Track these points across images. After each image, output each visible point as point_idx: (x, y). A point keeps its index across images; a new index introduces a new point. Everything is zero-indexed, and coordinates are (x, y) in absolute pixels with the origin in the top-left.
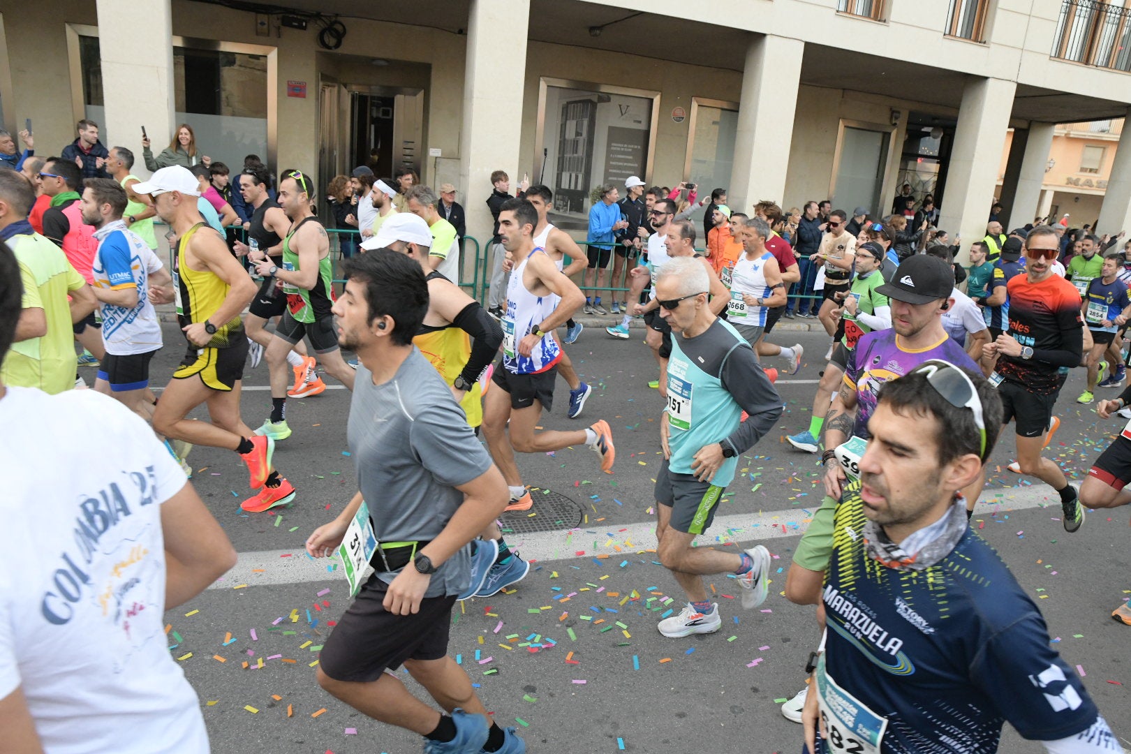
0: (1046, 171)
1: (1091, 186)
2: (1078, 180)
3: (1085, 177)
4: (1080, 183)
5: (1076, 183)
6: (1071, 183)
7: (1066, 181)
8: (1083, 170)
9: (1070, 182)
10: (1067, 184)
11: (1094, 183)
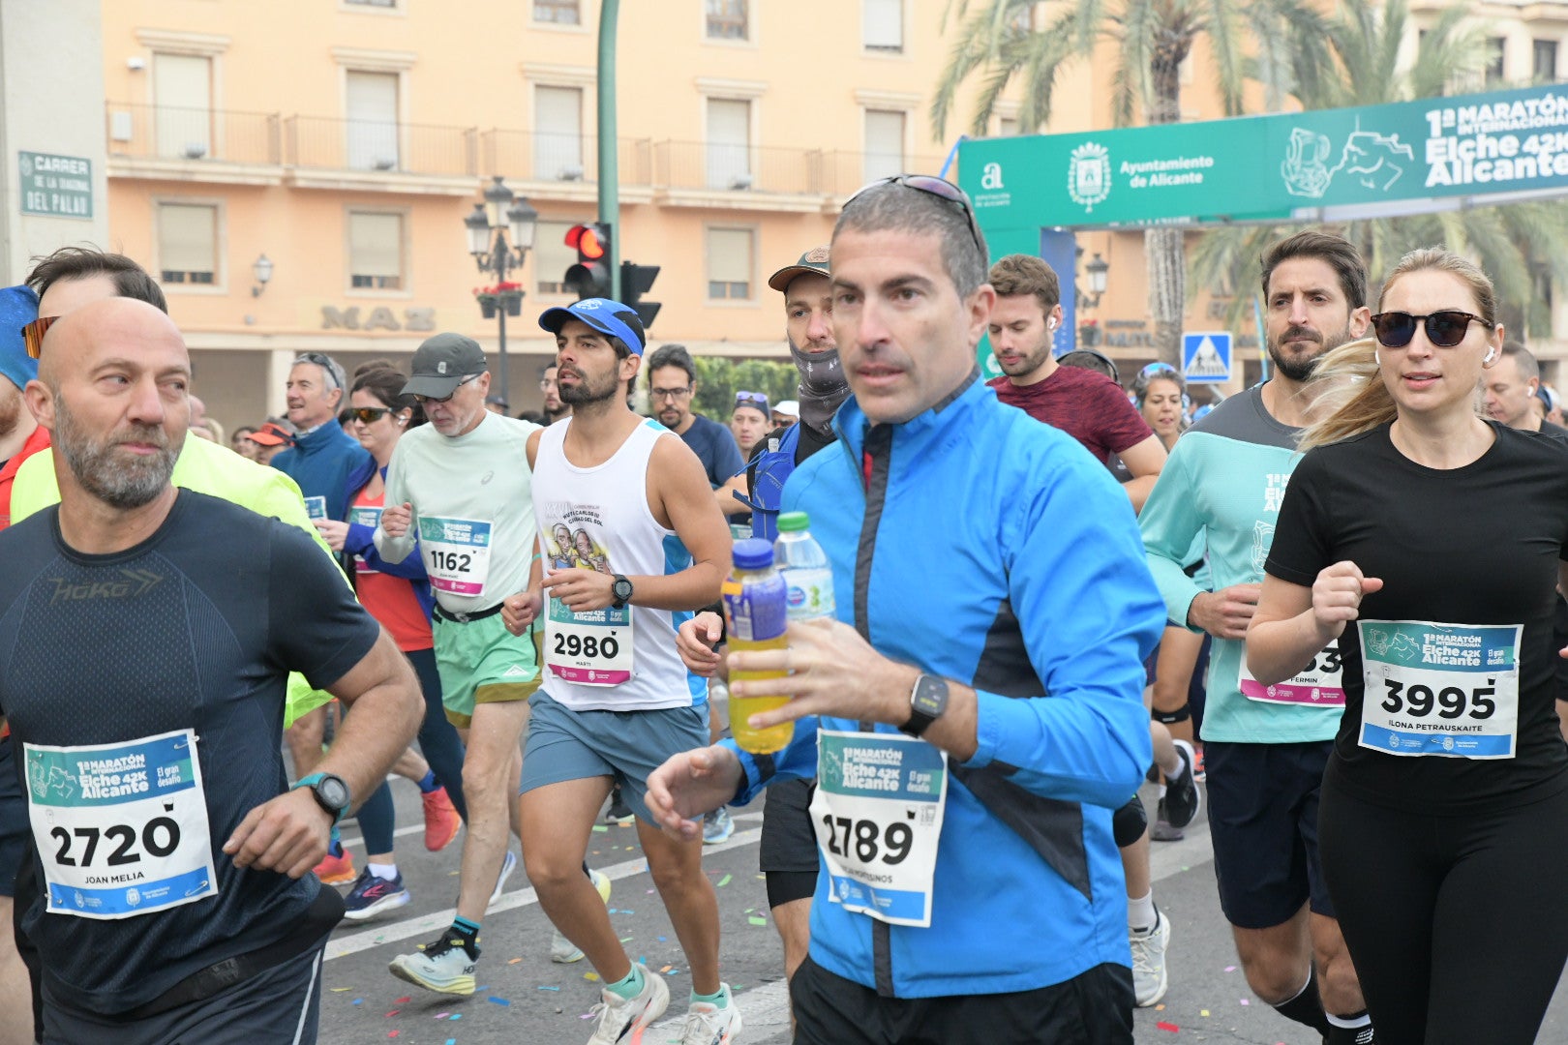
0: (256, 293)
2: (352, 313)
3: (368, 300)
4: (363, 318)
5: (348, 320)
6: (336, 324)
7: (316, 321)
8: (359, 281)
9: (331, 319)
10: (326, 326)
11: (400, 318)
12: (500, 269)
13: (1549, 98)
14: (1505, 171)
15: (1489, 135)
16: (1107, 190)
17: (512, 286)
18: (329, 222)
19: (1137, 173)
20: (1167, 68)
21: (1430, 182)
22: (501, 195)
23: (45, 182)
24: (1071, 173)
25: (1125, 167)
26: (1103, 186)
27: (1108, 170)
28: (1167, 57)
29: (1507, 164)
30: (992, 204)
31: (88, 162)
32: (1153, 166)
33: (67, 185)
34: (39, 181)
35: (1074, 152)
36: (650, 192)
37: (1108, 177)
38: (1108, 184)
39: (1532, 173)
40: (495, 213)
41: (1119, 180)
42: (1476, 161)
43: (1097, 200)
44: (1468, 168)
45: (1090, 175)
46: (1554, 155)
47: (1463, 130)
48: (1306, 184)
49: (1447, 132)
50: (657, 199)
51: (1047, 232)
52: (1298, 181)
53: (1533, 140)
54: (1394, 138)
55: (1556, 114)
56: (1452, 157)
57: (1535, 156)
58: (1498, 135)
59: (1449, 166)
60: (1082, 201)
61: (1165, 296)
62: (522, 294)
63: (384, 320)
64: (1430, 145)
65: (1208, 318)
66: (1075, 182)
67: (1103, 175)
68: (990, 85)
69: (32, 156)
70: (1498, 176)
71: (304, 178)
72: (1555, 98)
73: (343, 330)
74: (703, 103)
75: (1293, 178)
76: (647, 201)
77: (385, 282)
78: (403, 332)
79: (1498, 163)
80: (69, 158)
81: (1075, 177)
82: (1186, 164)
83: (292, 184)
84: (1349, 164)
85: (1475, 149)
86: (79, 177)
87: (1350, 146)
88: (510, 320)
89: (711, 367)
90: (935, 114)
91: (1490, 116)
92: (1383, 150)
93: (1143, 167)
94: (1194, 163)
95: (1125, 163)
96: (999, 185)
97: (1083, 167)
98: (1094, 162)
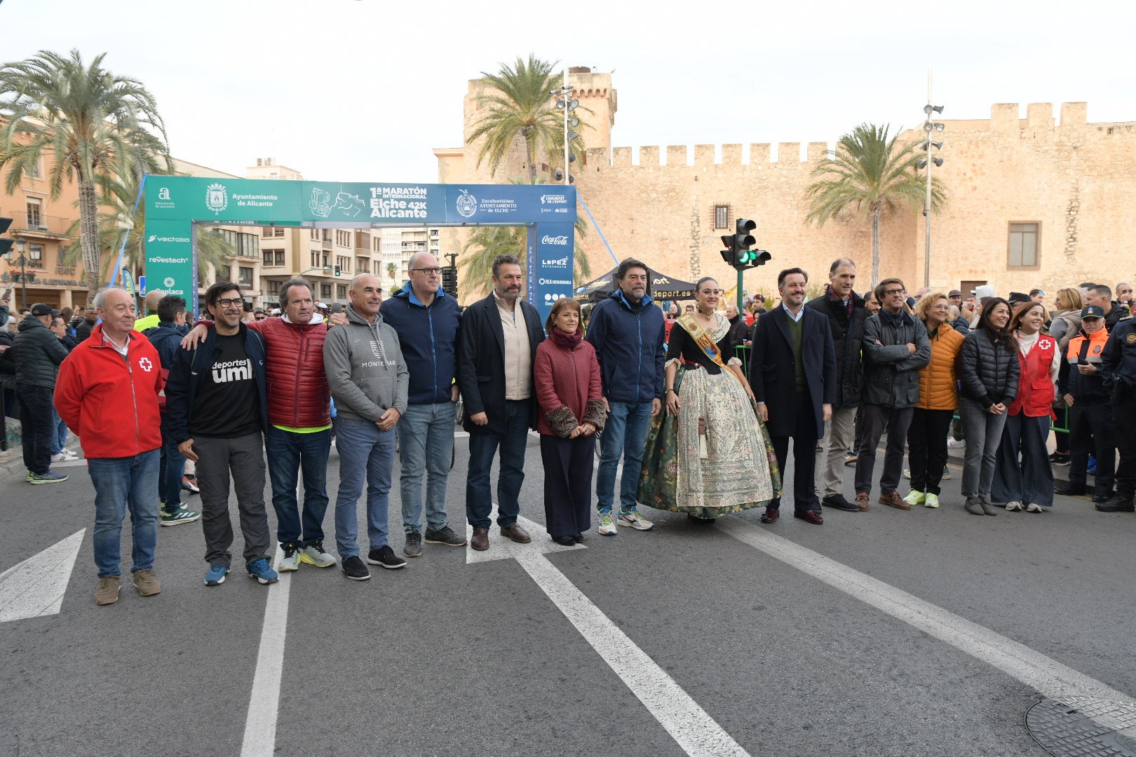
13: (417, 189)
14: (402, 214)
15: (395, 200)
16: (226, 206)
19: (241, 199)
21: (372, 216)
24: (207, 196)
25: (235, 196)
26: (224, 204)
27: (226, 197)
29: (402, 211)
30: (165, 207)
32: (249, 197)
35: (209, 187)
37: (226, 200)
38: (226, 203)
39: (412, 216)
41: (232, 203)
42: (390, 209)
43: (221, 210)
44: (387, 211)
45: (217, 198)
46: (420, 210)
47: (385, 196)
48: (320, 212)
49: (379, 197)
53: (412, 203)
54: (357, 196)
55: (420, 194)
56: (381, 207)
57: (413, 210)
58: (399, 200)
59: (380, 210)
60: (213, 209)
64: (372, 200)
66: (210, 201)
67: (224, 198)
70: (399, 216)
72: (419, 188)
75: (315, 209)
79: (399, 211)
81: (210, 198)
82: (265, 198)
84: (338, 205)
85: (390, 205)
87: (337, 198)
91: (395, 192)
92: (353, 201)
93: (244, 197)
94: (268, 197)
95: (235, 195)
96: (168, 198)
97: (213, 194)
98: (219, 192)
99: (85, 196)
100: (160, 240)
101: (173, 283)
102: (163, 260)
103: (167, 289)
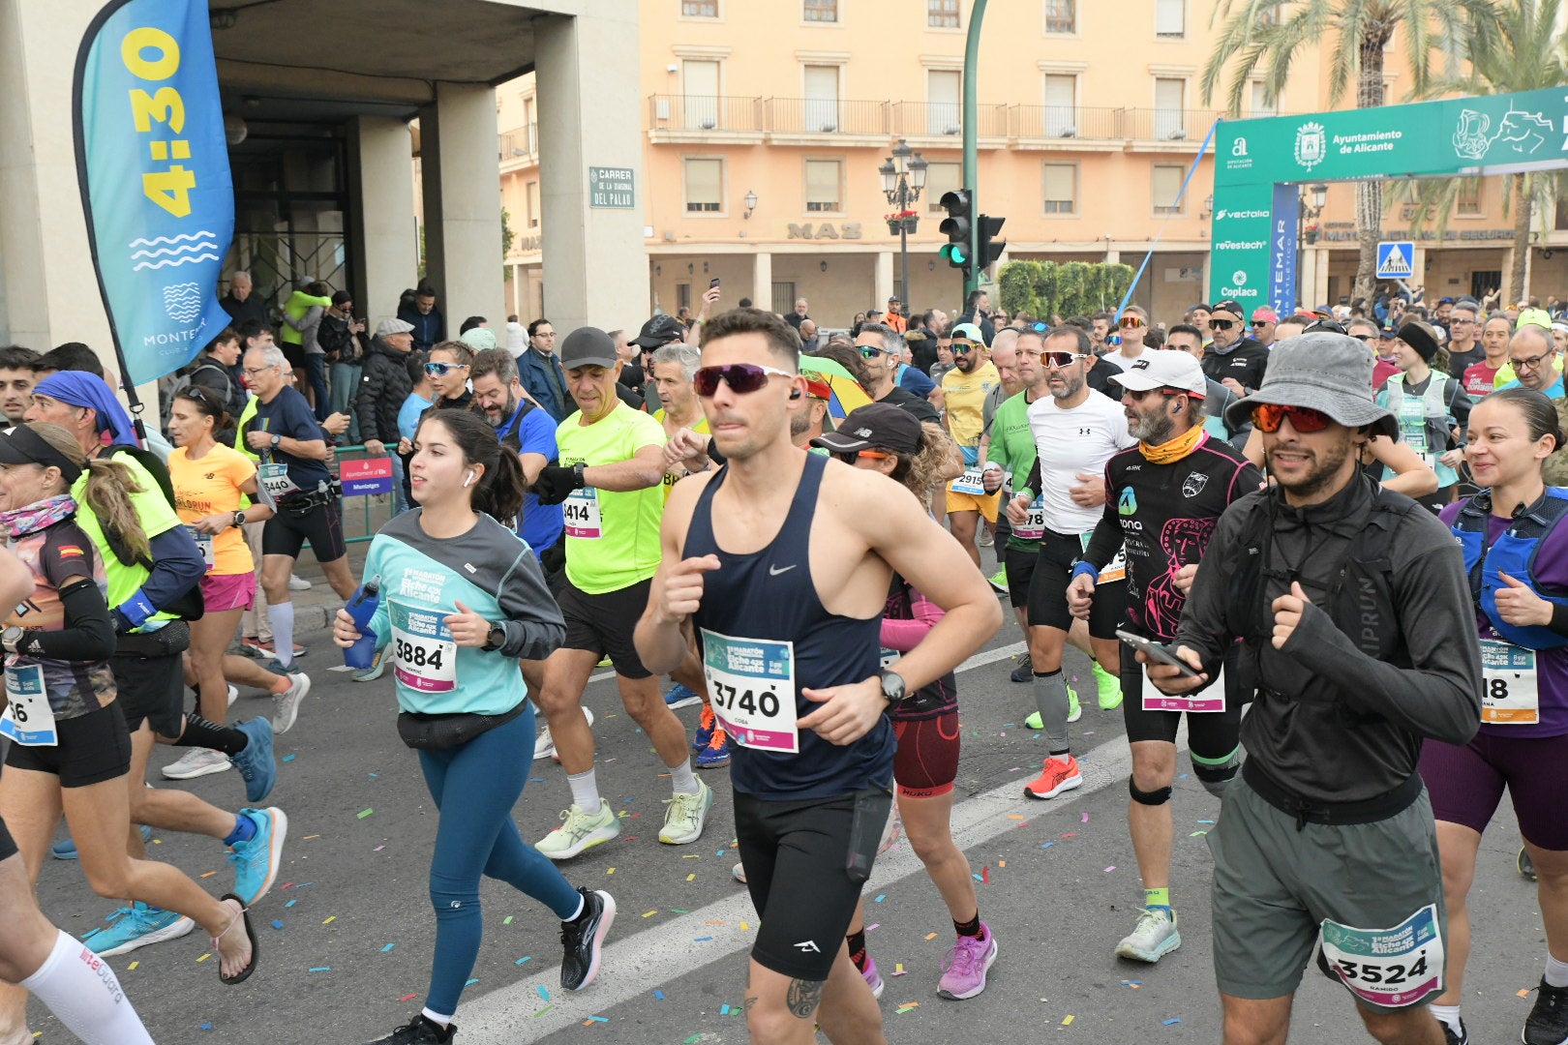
0: (746, 216)
1: (834, 236)
2: (808, 227)
3: (818, 219)
4: (814, 231)
5: (805, 233)
6: (797, 236)
7: (787, 232)
8: (813, 207)
9: (794, 232)
10: (790, 237)
11: (838, 231)
12: (903, 202)
16: (1322, 156)
17: (911, 213)
18: (793, 166)
19: (1345, 143)
20: (1373, 48)
21: (1566, 147)
22: (903, 152)
23: (605, 186)
24: (1297, 144)
25: (1336, 139)
26: (1320, 153)
27: (1323, 142)
28: (1374, 40)
30: (1239, 166)
31: (632, 171)
32: (1358, 137)
33: (619, 187)
34: (601, 186)
35: (1300, 129)
36: (1006, 141)
37: (1323, 147)
38: (1324, 151)
40: (898, 164)
41: (1332, 149)
43: (1315, 163)
45: (1310, 146)
48: (1471, 150)
50: (1010, 146)
51: (1279, 186)
52: (1465, 147)
54: (1539, 115)
60: (1304, 164)
61: (1367, 211)
62: (917, 218)
63: (828, 232)
65: (1400, 220)
66: (1300, 151)
67: (1320, 145)
68: (1244, 63)
69: (597, 170)
71: (777, 139)
73: (802, 240)
74: (1043, 77)
75: (1461, 146)
76: (1004, 147)
77: (828, 207)
78: (840, 240)
80: (620, 170)
81: (1300, 147)
82: (1382, 136)
83: (769, 144)
84: (1504, 134)
86: (626, 181)
87: (1505, 121)
88: (909, 237)
89: (1043, 268)
90: (1204, 86)
92: (1531, 124)
93: (1349, 139)
94: (1388, 135)
95: (1336, 137)
96: (1245, 153)
97: (1305, 140)
98: (1314, 136)
99: (1366, 97)
100: (1230, 216)
101: (1244, 279)
102: (1233, 246)
103: (1237, 287)
